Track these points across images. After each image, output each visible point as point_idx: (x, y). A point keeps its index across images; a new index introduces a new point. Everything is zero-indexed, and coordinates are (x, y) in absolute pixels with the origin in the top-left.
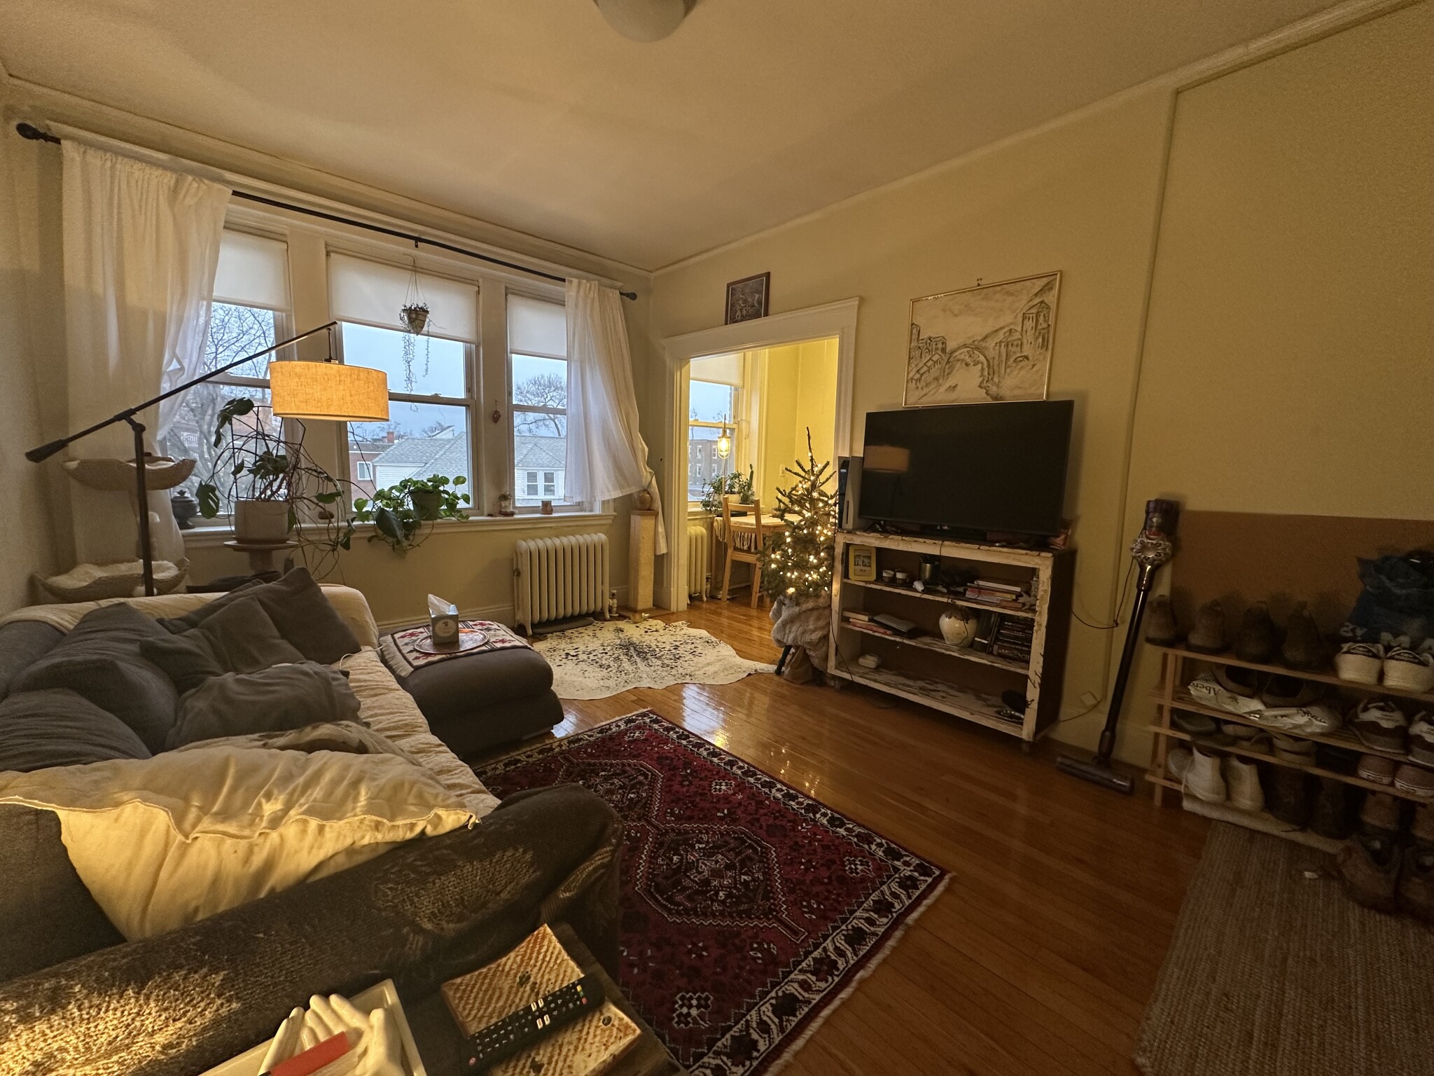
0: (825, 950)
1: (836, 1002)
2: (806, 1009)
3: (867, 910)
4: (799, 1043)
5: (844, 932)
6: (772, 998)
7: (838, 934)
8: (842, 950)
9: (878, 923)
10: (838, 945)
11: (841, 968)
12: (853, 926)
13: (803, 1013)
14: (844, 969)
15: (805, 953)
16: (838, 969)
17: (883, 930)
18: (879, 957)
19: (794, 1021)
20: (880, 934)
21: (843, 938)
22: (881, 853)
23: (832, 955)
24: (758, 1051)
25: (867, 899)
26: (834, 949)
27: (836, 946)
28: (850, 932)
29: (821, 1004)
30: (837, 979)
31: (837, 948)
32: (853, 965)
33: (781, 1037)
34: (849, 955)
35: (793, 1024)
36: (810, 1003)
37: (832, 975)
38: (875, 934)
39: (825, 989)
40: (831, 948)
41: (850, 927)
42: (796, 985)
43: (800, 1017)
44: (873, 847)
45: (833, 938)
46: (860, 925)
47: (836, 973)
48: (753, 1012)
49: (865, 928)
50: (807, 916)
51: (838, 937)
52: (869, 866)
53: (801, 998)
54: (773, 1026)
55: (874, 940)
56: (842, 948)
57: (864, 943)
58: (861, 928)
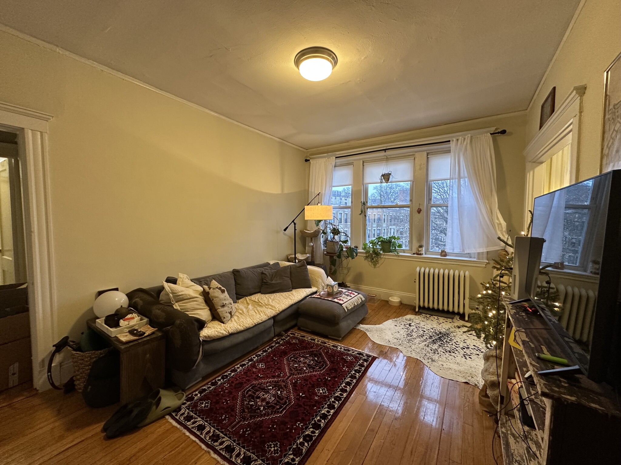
0: (223, 438)
1: (200, 444)
2: (199, 434)
3: (245, 453)
4: (188, 434)
5: (232, 444)
6: (205, 423)
7: (231, 442)
8: (223, 444)
9: (237, 458)
10: (226, 442)
11: (214, 444)
12: (235, 447)
13: (198, 433)
14: (214, 445)
15: (223, 431)
16: (214, 443)
17: (233, 460)
18: (219, 459)
19: (195, 431)
20: (231, 459)
21: (229, 444)
22: (286, 460)
23: (220, 440)
24: (187, 422)
25: (252, 453)
26: (223, 441)
27: (225, 441)
28: (232, 447)
29: (200, 438)
30: (210, 443)
31: (224, 442)
32: (215, 448)
33: (190, 428)
34: (220, 447)
35: (194, 431)
36: (201, 435)
37: (212, 441)
38: (231, 457)
39: (206, 439)
40: (224, 440)
41: (235, 446)
42: (209, 429)
43: (196, 432)
44: (292, 456)
45: (229, 440)
46: (236, 451)
47: (212, 442)
48: (200, 419)
49: (234, 453)
50: (242, 430)
51: (229, 442)
52: (275, 454)
53: (203, 432)
54: (194, 425)
55: (228, 457)
56: (224, 444)
57: (226, 452)
58: (235, 451)
